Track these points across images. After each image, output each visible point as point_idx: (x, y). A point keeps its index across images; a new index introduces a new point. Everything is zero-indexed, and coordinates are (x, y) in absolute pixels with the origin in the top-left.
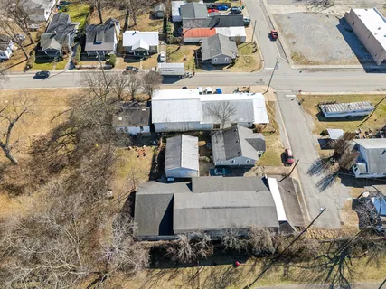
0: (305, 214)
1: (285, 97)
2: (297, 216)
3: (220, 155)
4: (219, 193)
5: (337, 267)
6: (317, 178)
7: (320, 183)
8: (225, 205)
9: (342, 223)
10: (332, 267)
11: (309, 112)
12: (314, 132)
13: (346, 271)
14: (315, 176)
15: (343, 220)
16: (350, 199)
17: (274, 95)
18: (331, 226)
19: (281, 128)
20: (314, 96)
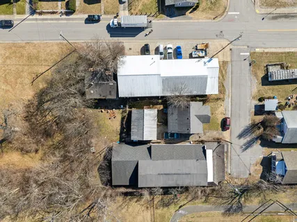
0: (227, 168)
1: (239, 56)
2: (221, 174)
3: (173, 127)
4: (170, 161)
5: (238, 198)
6: (243, 141)
7: (244, 145)
8: (173, 172)
9: (250, 174)
10: (235, 198)
11: (256, 75)
12: (254, 98)
13: (243, 199)
14: (242, 139)
15: (251, 172)
16: (262, 157)
17: (229, 53)
18: (242, 176)
19: (227, 93)
20: (267, 53)
